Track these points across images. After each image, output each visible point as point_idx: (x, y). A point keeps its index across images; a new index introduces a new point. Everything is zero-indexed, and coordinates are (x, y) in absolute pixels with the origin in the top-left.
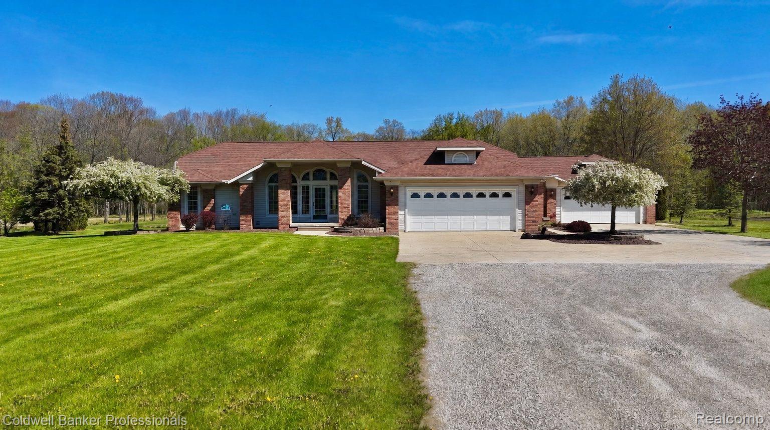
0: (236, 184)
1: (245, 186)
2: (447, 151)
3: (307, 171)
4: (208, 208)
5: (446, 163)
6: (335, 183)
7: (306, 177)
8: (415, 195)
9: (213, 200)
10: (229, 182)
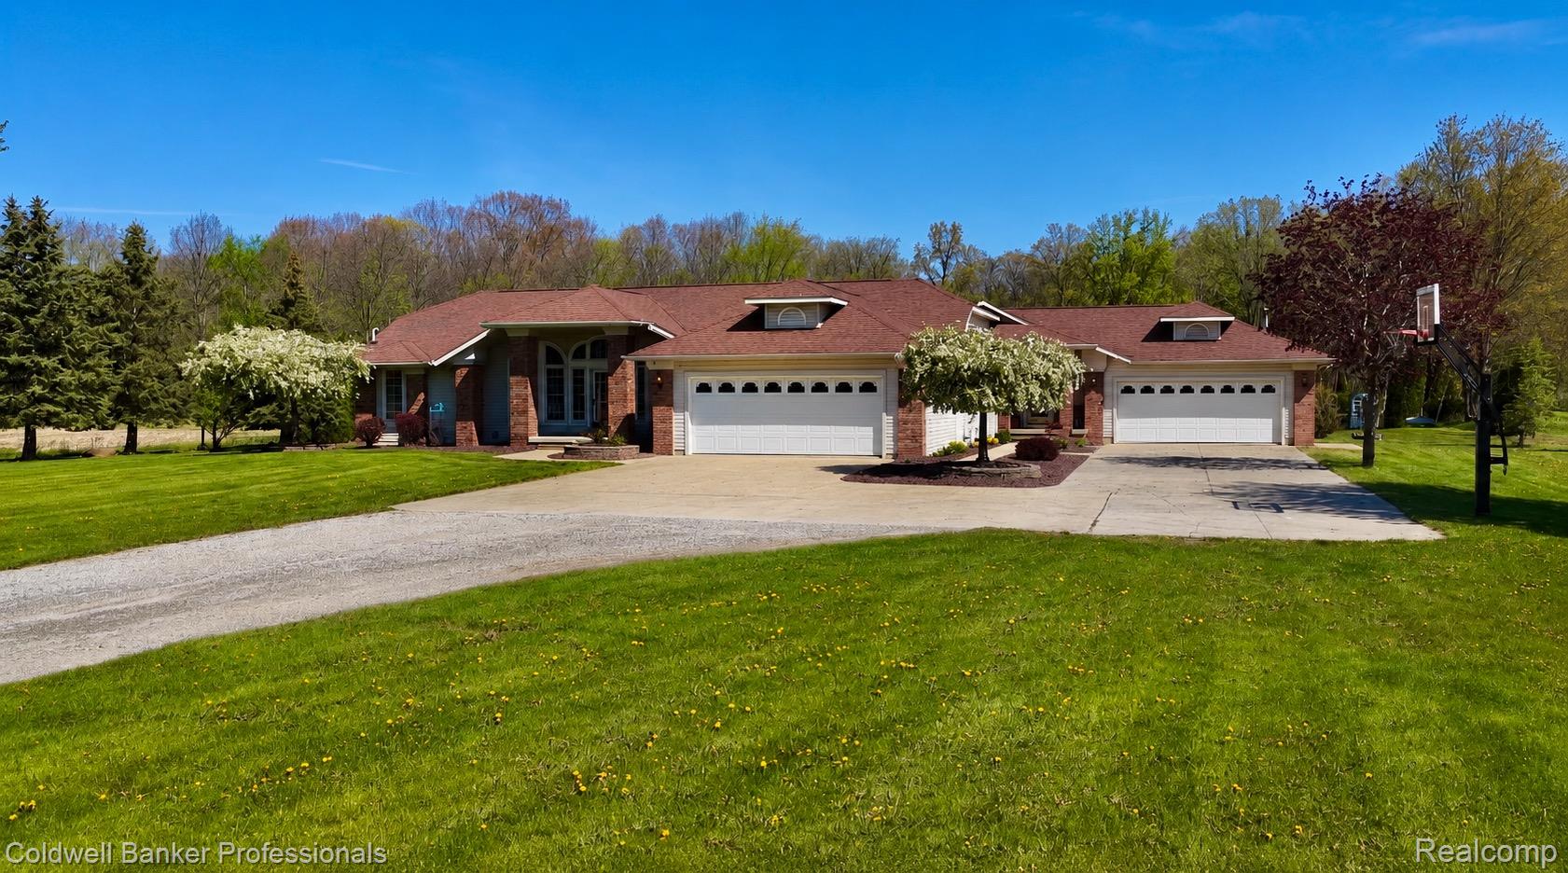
0: (449, 367)
1: (465, 371)
2: (768, 304)
3: (582, 342)
4: (415, 408)
5: (766, 328)
6: (602, 365)
7: (579, 354)
8: (704, 388)
9: (422, 396)
10: (436, 363)
